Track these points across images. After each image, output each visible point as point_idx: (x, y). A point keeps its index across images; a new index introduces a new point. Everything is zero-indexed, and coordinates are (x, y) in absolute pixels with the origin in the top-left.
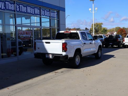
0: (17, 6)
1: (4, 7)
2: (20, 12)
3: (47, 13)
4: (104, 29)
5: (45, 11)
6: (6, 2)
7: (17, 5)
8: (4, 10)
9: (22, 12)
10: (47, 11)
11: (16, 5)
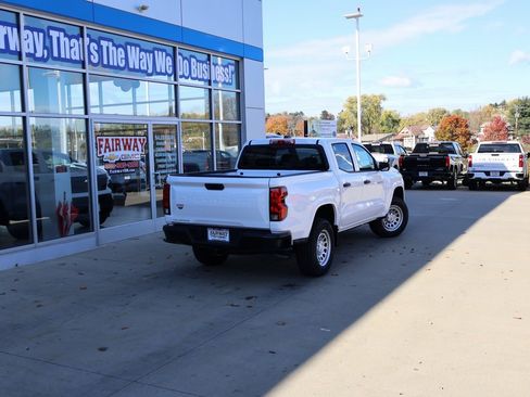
0: (93, 45)
1: (46, 51)
2: (104, 66)
3: (199, 69)
4: (389, 116)
5: (193, 60)
6: (52, 33)
7: (91, 41)
8: (42, 59)
9: (108, 66)
10: (197, 61)
11: (87, 40)
